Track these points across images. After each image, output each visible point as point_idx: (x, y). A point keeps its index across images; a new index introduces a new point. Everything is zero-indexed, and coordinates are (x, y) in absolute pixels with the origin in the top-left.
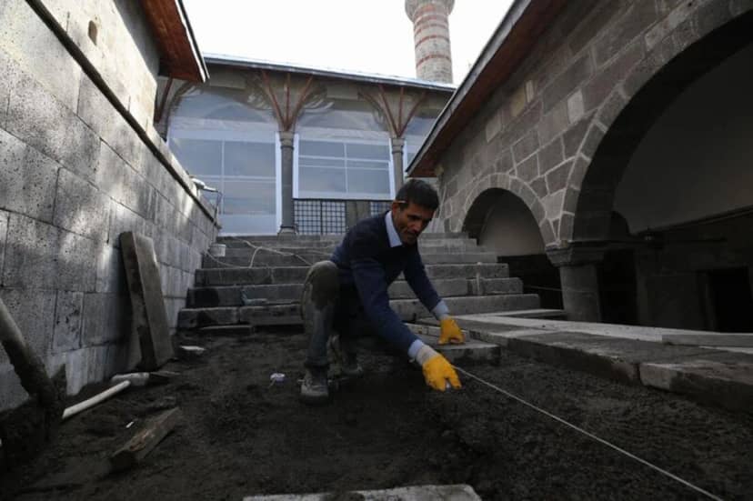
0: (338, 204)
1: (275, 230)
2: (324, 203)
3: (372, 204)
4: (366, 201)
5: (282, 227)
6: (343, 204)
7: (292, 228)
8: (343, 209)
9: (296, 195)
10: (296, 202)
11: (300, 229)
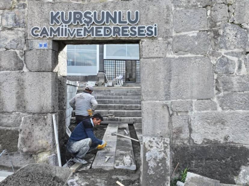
0: (123, 61)
1: (96, 73)
2: (117, 61)
3: (137, 61)
4: (135, 60)
5: (99, 72)
6: (125, 62)
7: (103, 72)
8: (125, 64)
9: (105, 58)
10: (105, 61)
11: (107, 72)
